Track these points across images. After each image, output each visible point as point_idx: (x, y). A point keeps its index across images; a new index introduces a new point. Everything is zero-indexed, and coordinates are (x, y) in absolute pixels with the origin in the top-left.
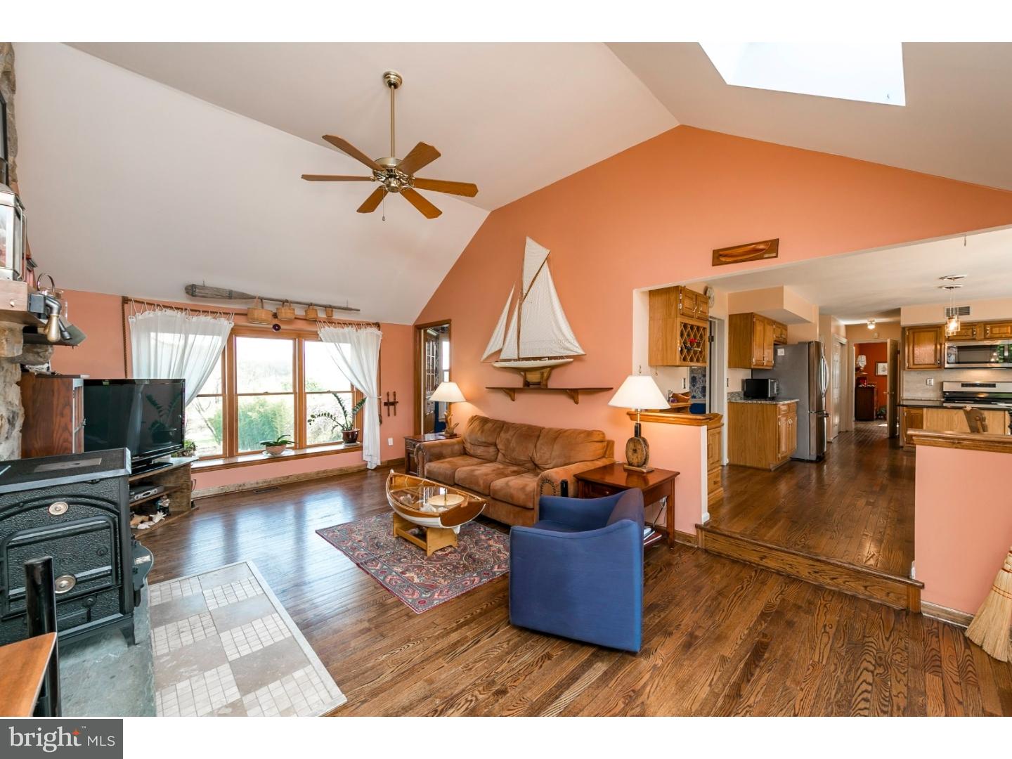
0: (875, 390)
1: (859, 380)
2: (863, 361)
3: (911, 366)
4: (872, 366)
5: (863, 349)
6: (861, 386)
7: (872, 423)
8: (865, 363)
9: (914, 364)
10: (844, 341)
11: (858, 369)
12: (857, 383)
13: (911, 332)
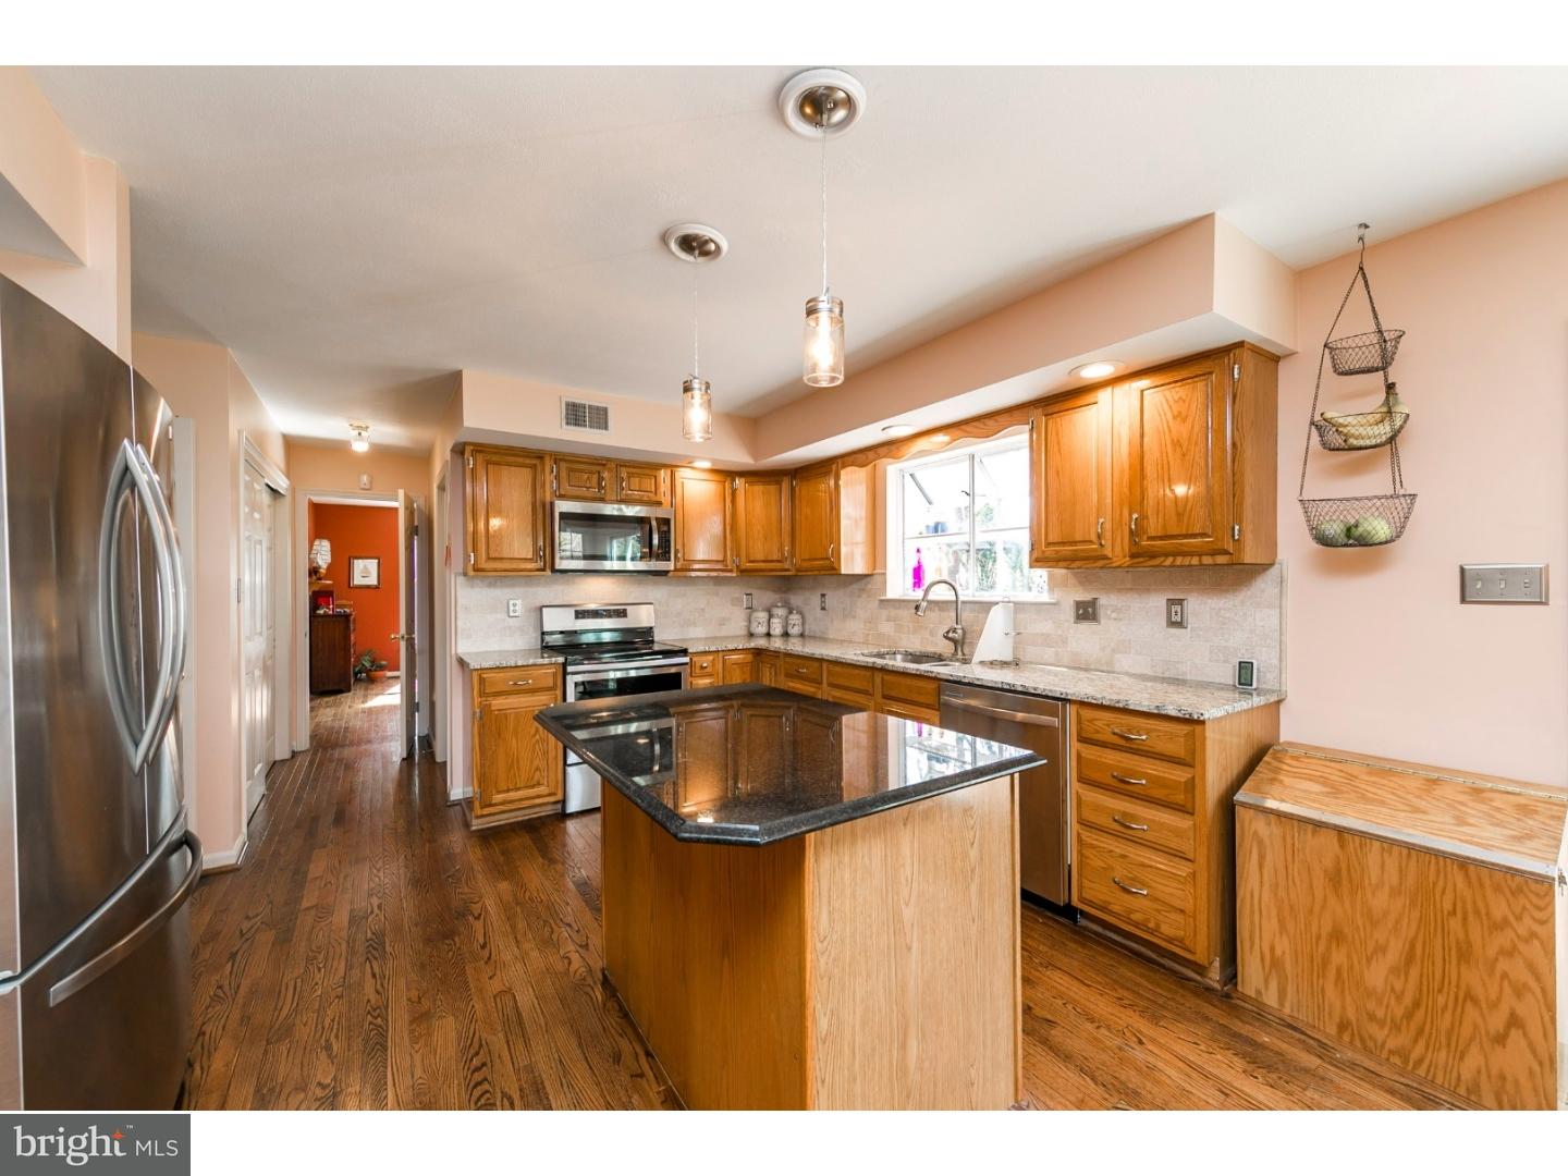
0: (352, 618)
1: (318, 598)
2: (323, 554)
3: (483, 564)
4: (342, 564)
5: (325, 520)
6: (321, 612)
7: (345, 698)
8: (328, 558)
9: (489, 559)
10: (282, 483)
11: (314, 571)
12: (314, 606)
13: (480, 458)
